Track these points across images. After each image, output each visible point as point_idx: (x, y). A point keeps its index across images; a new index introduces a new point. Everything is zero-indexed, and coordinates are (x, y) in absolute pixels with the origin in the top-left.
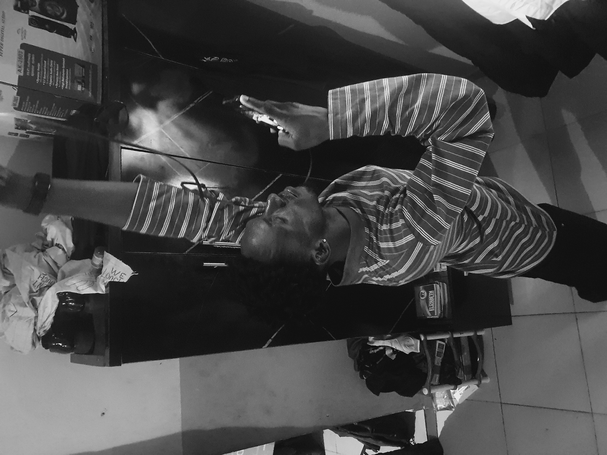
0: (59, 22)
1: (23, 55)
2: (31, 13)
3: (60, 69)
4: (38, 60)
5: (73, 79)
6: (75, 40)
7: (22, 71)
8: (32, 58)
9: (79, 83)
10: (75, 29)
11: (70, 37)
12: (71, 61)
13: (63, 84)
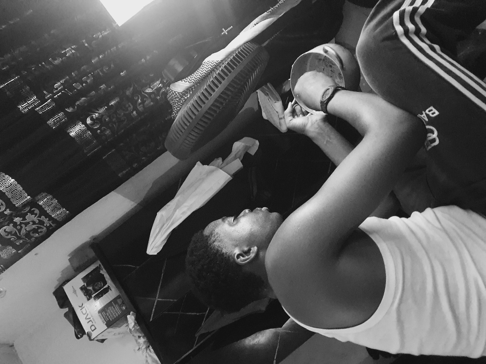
0: (102, 289)
1: (101, 315)
2: (93, 296)
3: (114, 308)
4: (106, 312)
5: (120, 306)
6: (111, 290)
7: (105, 322)
8: (104, 313)
9: (123, 306)
10: (108, 286)
11: (109, 291)
12: (115, 301)
13: (118, 312)
